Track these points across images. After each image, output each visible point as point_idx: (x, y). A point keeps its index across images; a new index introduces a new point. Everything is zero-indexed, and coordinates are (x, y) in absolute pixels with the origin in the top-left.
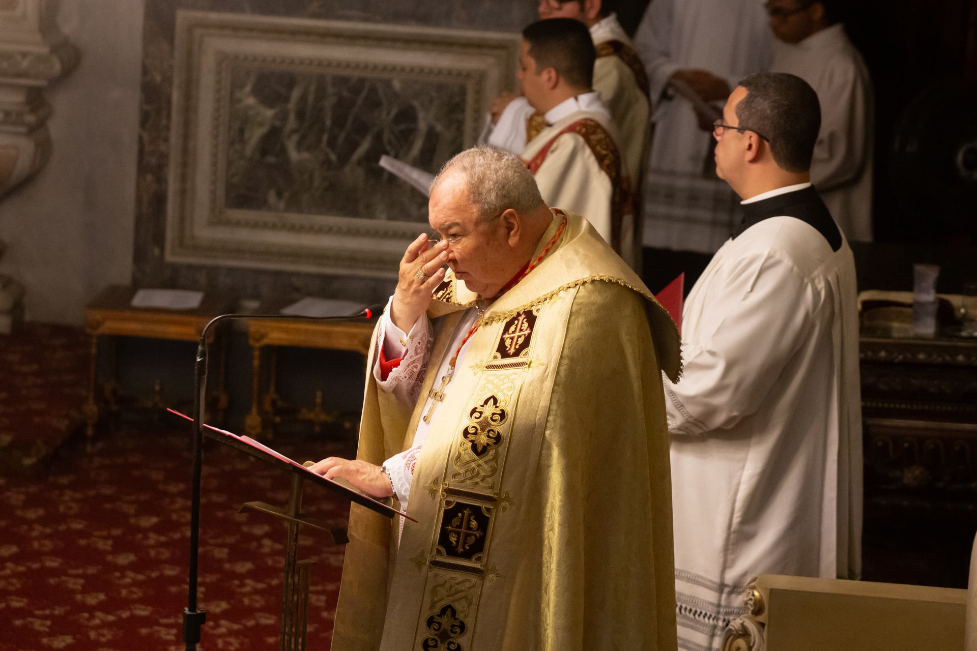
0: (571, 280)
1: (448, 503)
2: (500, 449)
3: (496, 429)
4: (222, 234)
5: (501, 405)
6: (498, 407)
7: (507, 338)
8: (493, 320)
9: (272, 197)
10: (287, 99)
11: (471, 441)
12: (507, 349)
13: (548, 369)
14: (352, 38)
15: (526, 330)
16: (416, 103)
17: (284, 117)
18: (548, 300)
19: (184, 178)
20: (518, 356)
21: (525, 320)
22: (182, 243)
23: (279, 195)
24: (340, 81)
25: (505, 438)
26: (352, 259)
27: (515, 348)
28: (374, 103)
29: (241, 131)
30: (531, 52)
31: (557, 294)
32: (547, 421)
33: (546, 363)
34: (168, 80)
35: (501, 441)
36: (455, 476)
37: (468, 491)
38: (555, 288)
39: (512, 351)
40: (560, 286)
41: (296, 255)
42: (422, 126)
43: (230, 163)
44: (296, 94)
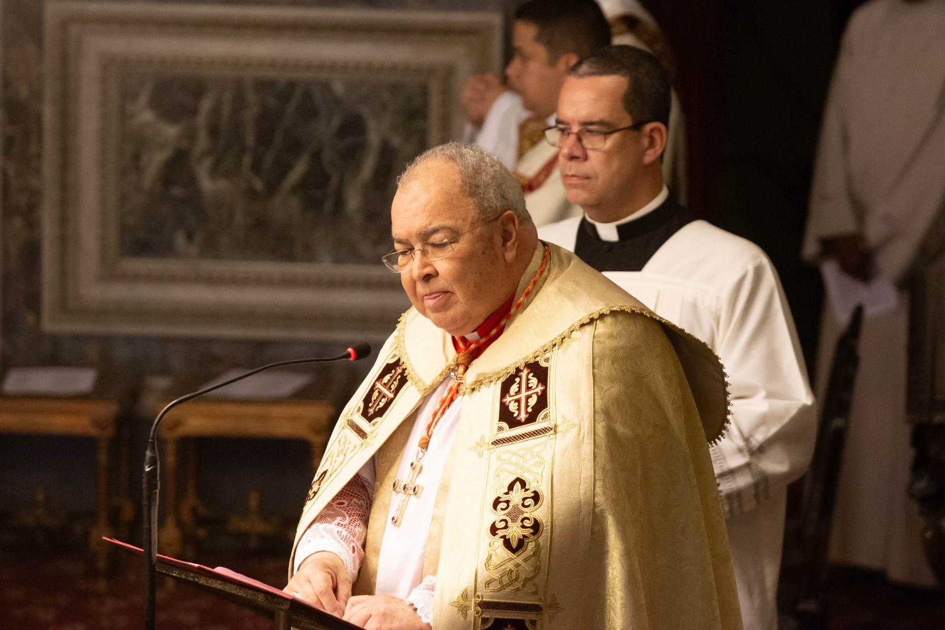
0: (583, 315)
1: (485, 621)
2: (541, 540)
3: (531, 516)
4: (117, 292)
5: (532, 486)
6: (528, 489)
7: (510, 402)
8: (481, 384)
9: (180, 240)
10: (193, 112)
11: (501, 537)
12: (515, 415)
13: (582, 430)
14: (277, 29)
15: (537, 386)
16: (364, 110)
17: (191, 135)
18: (557, 347)
19: (63, 220)
20: (535, 421)
21: (531, 374)
22: (64, 307)
23: (190, 237)
24: (264, 86)
25: (544, 524)
26: (289, 317)
27: (527, 412)
28: (309, 111)
29: (136, 157)
30: (538, 39)
31: (569, 337)
32: (594, 495)
33: (577, 422)
34: (37, 94)
35: (541, 529)
36: (488, 584)
37: (507, 601)
38: (563, 329)
39: (523, 417)
40: (570, 325)
41: (215, 315)
42: (374, 138)
43: (123, 199)
44: (206, 105)
